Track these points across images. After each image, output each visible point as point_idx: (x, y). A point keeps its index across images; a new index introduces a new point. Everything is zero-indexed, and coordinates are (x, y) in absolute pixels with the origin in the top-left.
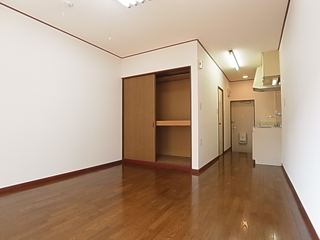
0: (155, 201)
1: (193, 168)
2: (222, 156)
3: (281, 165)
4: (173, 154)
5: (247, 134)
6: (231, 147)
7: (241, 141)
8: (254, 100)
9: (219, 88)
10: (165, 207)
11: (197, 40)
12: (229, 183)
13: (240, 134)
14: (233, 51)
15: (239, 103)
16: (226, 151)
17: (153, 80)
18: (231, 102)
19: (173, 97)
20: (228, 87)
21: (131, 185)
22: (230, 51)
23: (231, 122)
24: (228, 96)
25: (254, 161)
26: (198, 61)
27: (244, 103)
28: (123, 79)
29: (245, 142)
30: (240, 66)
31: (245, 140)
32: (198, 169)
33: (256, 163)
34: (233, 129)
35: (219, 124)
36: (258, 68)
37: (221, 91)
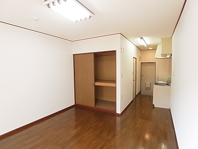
0: (95, 142)
1: (117, 112)
2: (135, 99)
3: (169, 108)
4: (105, 99)
5: (150, 83)
6: (141, 91)
7: (147, 87)
8: (155, 63)
9: (134, 58)
10: (101, 147)
11: (121, 33)
12: (138, 126)
13: (146, 83)
14: (143, 38)
15: (146, 64)
16: (137, 95)
17: (92, 56)
18: (141, 63)
19: (105, 64)
20: (139, 54)
21: (80, 127)
22: (141, 38)
23: (141, 75)
24: (140, 60)
25: (154, 105)
26: (121, 47)
27: (149, 64)
28: (74, 55)
29: (149, 88)
30: (147, 44)
31: (149, 86)
32: (120, 113)
33: (155, 106)
34: (142, 79)
35: (133, 80)
36: (158, 45)
37: (135, 59)
